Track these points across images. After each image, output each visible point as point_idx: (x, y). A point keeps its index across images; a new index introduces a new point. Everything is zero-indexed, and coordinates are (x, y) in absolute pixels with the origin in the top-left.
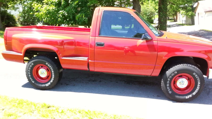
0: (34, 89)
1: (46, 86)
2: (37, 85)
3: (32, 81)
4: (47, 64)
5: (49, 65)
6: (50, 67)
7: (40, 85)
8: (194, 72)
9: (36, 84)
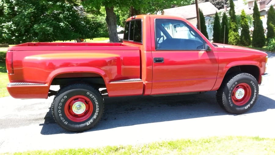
0: (65, 133)
1: (86, 126)
2: (73, 126)
3: (65, 122)
4: (88, 93)
5: (91, 95)
6: (94, 97)
7: (78, 126)
8: (251, 80)
9: (70, 125)
